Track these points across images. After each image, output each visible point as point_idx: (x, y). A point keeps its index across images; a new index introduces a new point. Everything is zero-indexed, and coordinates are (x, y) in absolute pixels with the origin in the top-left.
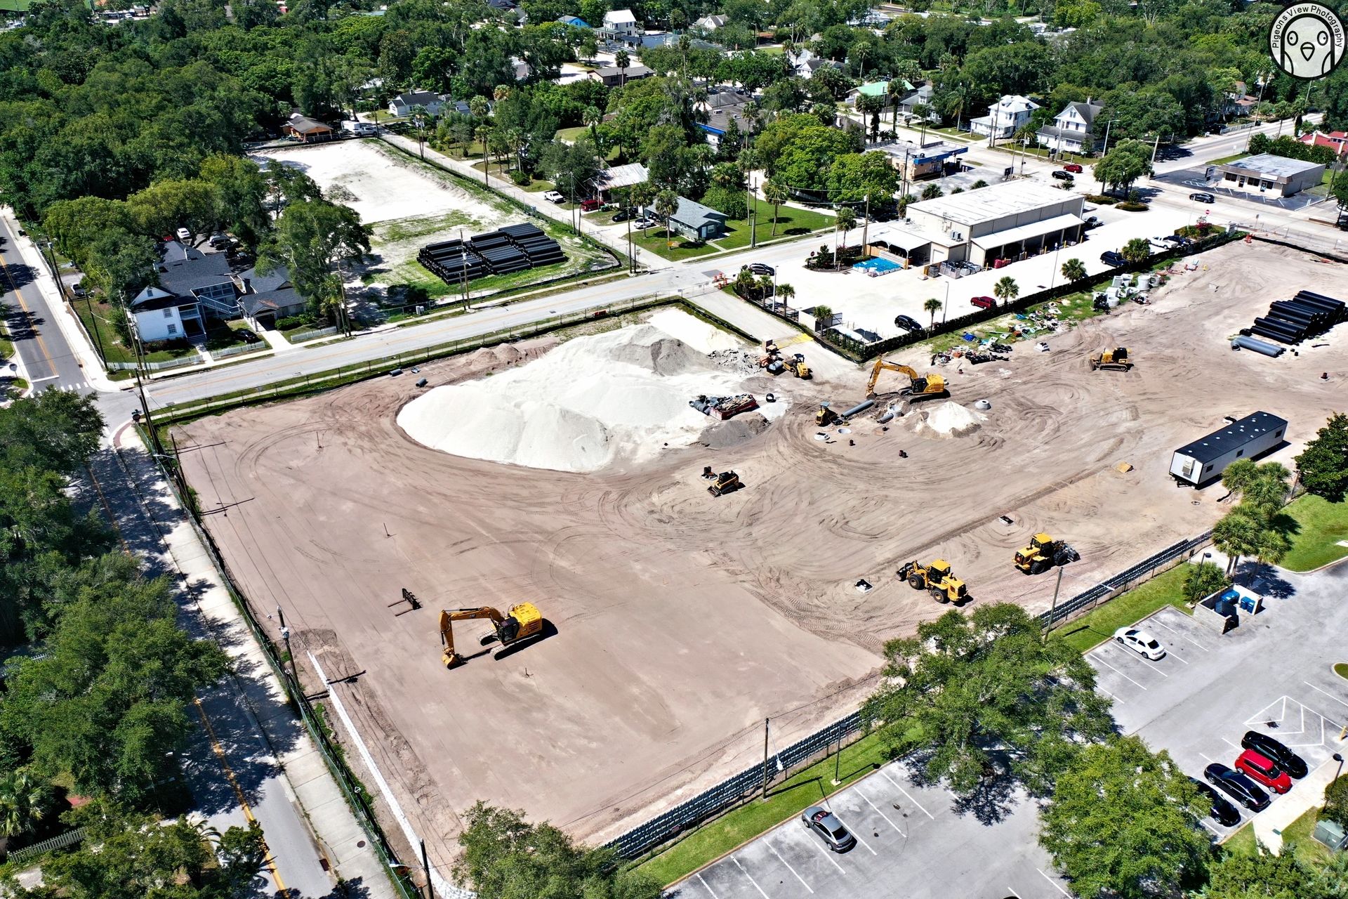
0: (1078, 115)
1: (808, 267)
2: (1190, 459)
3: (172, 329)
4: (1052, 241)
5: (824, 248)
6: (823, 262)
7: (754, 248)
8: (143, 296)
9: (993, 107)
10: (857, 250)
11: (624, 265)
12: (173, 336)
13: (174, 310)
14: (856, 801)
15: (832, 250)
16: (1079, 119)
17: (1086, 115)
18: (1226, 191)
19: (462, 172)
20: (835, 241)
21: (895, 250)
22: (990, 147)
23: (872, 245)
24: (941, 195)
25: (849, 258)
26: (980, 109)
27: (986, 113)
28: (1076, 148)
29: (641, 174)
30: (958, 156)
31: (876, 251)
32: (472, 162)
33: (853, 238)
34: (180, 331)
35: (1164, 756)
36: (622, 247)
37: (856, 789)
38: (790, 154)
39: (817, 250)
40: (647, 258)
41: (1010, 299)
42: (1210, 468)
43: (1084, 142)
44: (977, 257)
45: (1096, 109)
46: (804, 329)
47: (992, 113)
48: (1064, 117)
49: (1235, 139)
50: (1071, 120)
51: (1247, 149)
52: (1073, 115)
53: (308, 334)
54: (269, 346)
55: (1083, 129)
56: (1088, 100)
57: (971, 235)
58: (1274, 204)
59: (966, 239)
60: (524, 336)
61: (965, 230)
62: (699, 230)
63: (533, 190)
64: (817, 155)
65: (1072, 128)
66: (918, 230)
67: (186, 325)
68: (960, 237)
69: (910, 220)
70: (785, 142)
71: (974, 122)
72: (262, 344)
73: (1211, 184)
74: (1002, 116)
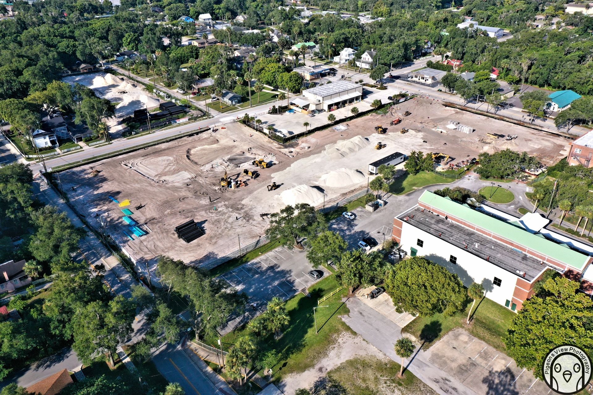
0: (369, 55)
1: (269, 113)
2: (373, 167)
3: (46, 143)
4: (351, 101)
5: (274, 107)
6: (274, 111)
7: (251, 107)
8: (36, 133)
9: (341, 52)
10: (286, 107)
11: (205, 114)
12: (47, 146)
14: (265, 257)
15: (277, 107)
16: (369, 57)
17: (371, 55)
18: (414, 82)
19: (145, 83)
20: (278, 104)
22: (340, 67)
23: (291, 105)
25: (283, 110)
26: (336, 53)
27: (339, 54)
28: (367, 67)
29: (211, 81)
31: (292, 107)
32: (149, 79)
33: (284, 103)
34: (50, 144)
36: (204, 109)
39: (272, 107)
40: (213, 112)
41: (332, 121)
42: (377, 169)
43: (371, 64)
44: (326, 108)
45: (374, 53)
46: (265, 134)
47: (341, 54)
50: (366, 57)
51: (426, 65)
52: (366, 55)
53: (95, 143)
54: (81, 148)
55: (371, 60)
56: (372, 50)
57: (323, 100)
58: (428, 85)
59: (321, 102)
60: (170, 140)
61: (321, 99)
62: (232, 102)
63: (172, 89)
64: (274, 74)
65: (367, 60)
66: (306, 99)
67: (51, 142)
68: (319, 101)
69: (304, 96)
70: (263, 69)
71: (335, 58)
72: (79, 147)
73: (410, 79)
74: (344, 55)
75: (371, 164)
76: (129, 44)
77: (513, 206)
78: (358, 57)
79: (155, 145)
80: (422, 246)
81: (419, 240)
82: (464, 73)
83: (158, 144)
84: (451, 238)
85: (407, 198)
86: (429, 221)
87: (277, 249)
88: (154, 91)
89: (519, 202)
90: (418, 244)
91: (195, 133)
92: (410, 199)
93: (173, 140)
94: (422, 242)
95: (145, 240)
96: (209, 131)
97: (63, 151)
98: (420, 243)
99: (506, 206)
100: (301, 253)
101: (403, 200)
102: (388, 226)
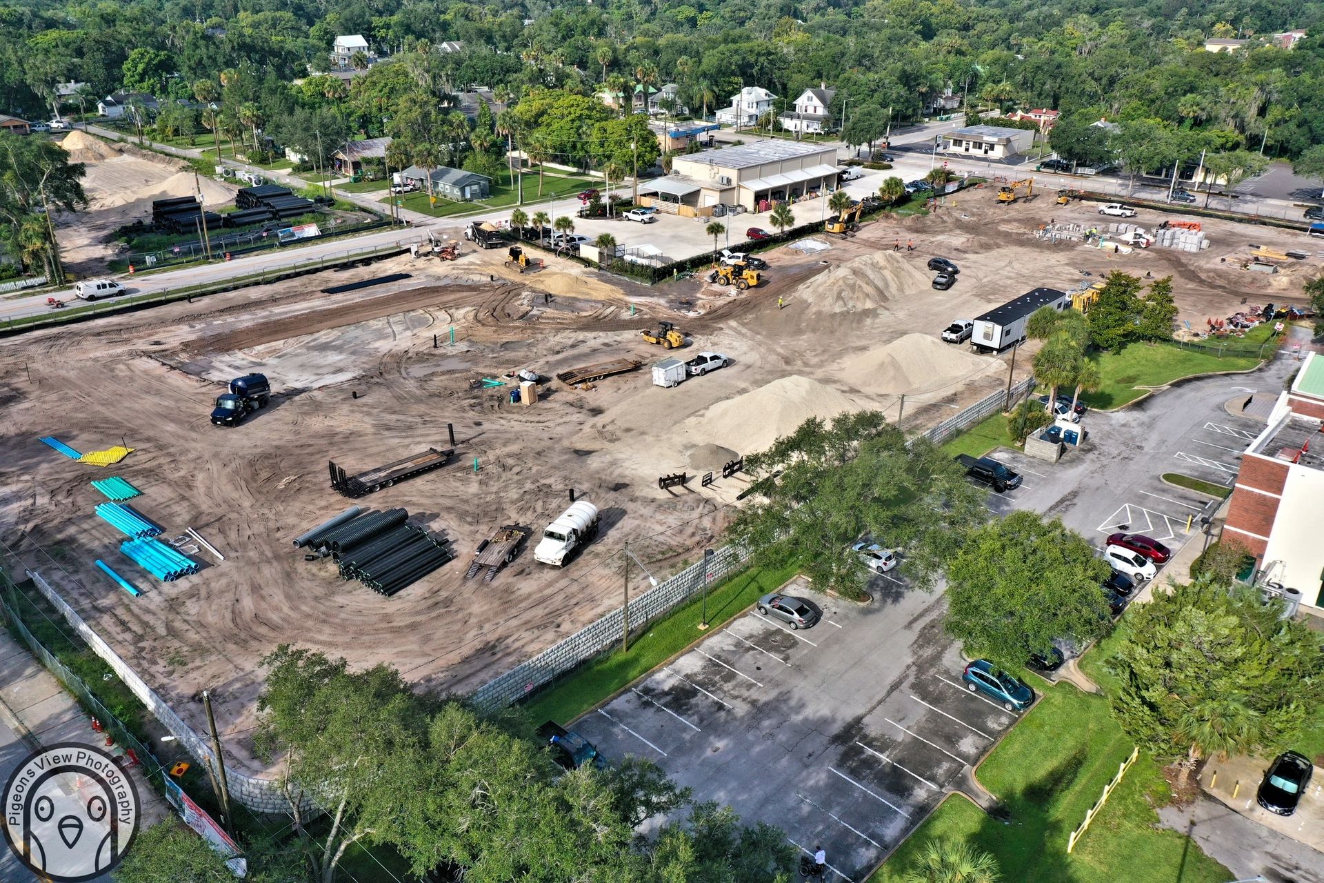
0: (815, 98)
1: (581, 216)
2: (990, 324)
4: (814, 190)
6: (595, 213)
7: (522, 205)
9: (735, 99)
10: (627, 203)
14: (730, 641)
16: (816, 102)
17: (822, 99)
18: (955, 155)
19: (190, 156)
21: (667, 197)
22: (737, 132)
23: (645, 195)
25: (620, 208)
28: (815, 128)
30: (711, 133)
31: (646, 202)
32: (203, 149)
37: (728, 631)
38: (549, 125)
40: (410, 215)
41: (787, 228)
42: (1008, 333)
43: (824, 121)
44: (748, 200)
45: (831, 93)
46: (587, 262)
47: (735, 103)
48: (801, 102)
50: (809, 102)
52: (810, 99)
53: (10, 286)
55: (821, 111)
56: (823, 85)
57: (740, 179)
58: (998, 161)
59: (734, 183)
60: (279, 279)
61: (733, 174)
62: (463, 190)
63: (274, 168)
64: (577, 123)
65: (810, 111)
66: (686, 179)
68: (729, 181)
69: (677, 172)
70: (542, 113)
71: (719, 113)
73: (940, 150)
74: (744, 106)
75: (982, 318)
76: (142, 80)
78: (785, 104)
79: (225, 290)
83: (236, 288)
88: (219, 169)
91: (361, 261)
92: (1159, 417)
93: (288, 277)
95: (193, 594)
96: (404, 257)
100: (871, 617)
101: (1134, 424)
102: (1140, 504)
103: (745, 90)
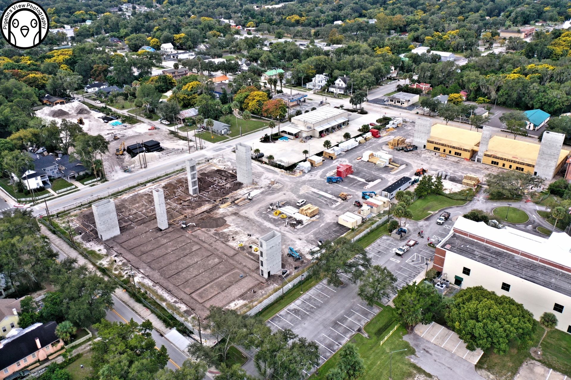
1: (261, 141)
2: (386, 193)
3: (38, 184)
4: (339, 126)
6: (266, 139)
7: (241, 136)
8: (27, 174)
9: (313, 79)
10: (276, 135)
12: (39, 187)
13: (39, 178)
14: (308, 296)
15: (269, 134)
16: (342, 82)
17: (344, 81)
18: (391, 105)
19: (124, 114)
20: (269, 131)
21: (289, 134)
22: (314, 93)
23: (281, 132)
24: (301, 114)
25: (275, 138)
26: (309, 79)
27: (311, 81)
28: (342, 92)
29: (195, 112)
30: (305, 98)
31: (283, 134)
32: (127, 110)
33: (275, 131)
34: (41, 185)
35: (385, 269)
37: (308, 293)
39: (263, 135)
40: (204, 143)
42: (392, 195)
44: (316, 134)
45: (347, 80)
46: (265, 163)
47: (313, 81)
48: (337, 82)
49: (391, 87)
50: (339, 82)
51: (396, 89)
53: (90, 181)
54: (76, 187)
55: (344, 85)
56: (345, 76)
57: (314, 127)
58: (405, 108)
59: (312, 128)
61: (311, 125)
62: (221, 131)
63: (155, 120)
65: (340, 85)
66: (296, 126)
67: (44, 183)
68: (310, 128)
69: (294, 124)
70: (246, 97)
71: (307, 84)
72: (73, 187)
73: (386, 103)
74: (317, 82)
75: (384, 190)
77: (531, 226)
78: (331, 82)
80: (468, 274)
81: (465, 268)
82: (439, 96)
84: (500, 265)
85: (427, 223)
86: (470, 247)
87: (317, 286)
89: (534, 221)
90: (464, 272)
92: (430, 224)
94: (469, 270)
97: (57, 192)
98: (467, 271)
99: (524, 226)
100: (344, 289)
101: (424, 226)
102: (419, 253)
103: (317, 75)
